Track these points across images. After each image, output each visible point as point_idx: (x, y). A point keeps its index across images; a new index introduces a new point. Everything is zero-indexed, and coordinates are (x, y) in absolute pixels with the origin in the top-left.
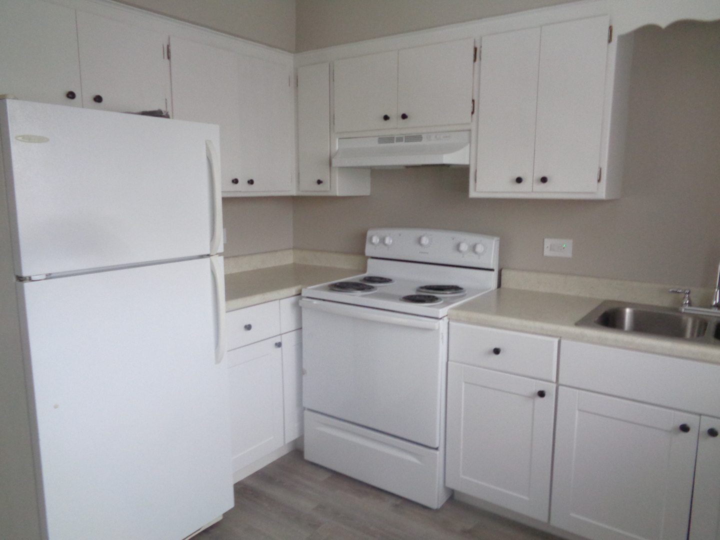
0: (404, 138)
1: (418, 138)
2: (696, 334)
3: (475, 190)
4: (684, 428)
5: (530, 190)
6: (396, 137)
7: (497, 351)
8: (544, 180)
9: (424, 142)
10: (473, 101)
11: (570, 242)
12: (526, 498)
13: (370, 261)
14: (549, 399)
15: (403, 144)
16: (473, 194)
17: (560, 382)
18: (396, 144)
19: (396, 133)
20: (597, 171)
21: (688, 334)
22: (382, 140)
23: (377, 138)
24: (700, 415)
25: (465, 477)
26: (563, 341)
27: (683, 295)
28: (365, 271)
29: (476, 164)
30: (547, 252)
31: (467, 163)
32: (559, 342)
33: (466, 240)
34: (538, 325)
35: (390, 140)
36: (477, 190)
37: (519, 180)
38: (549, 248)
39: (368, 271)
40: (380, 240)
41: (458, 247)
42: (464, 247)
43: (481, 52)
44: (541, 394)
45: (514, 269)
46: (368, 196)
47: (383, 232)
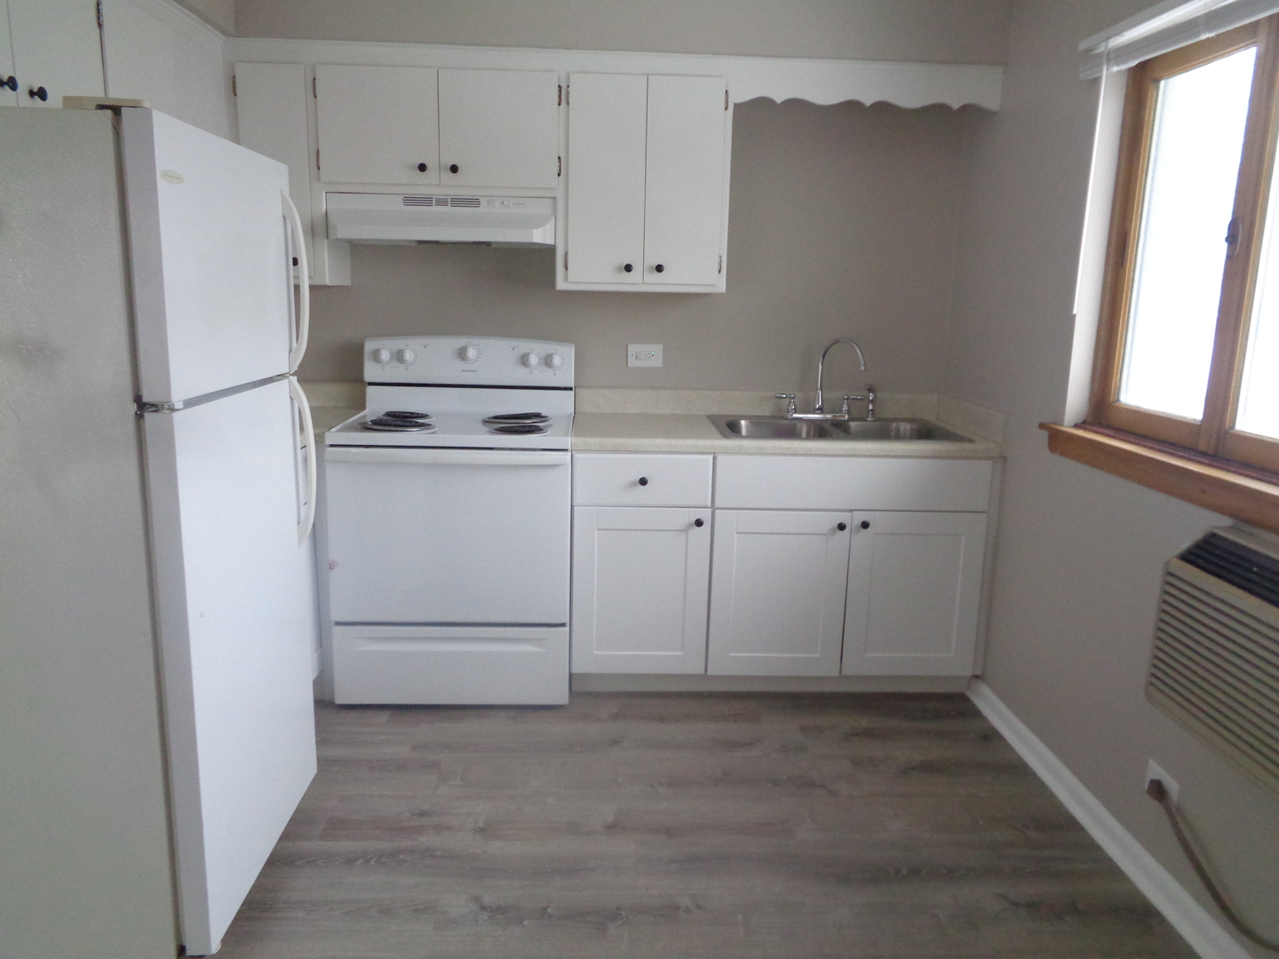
0: (449, 200)
1: (474, 202)
2: (812, 433)
3: (566, 279)
4: (842, 527)
5: (641, 281)
6: (434, 197)
7: (643, 482)
8: (659, 268)
9: (483, 209)
10: (559, 158)
11: (660, 347)
12: (681, 653)
13: (370, 389)
14: (706, 527)
15: (448, 209)
16: (561, 285)
17: (717, 505)
18: (435, 209)
19: (437, 192)
20: (718, 259)
21: (804, 435)
22: (410, 200)
23: (402, 197)
24: (851, 511)
25: (600, 653)
26: (719, 458)
27: (787, 400)
28: (363, 407)
29: (566, 244)
30: (632, 362)
31: (550, 241)
32: (714, 459)
33: (536, 350)
34: (689, 442)
35: (426, 201)
36: (569, 280)
37: (628, 268)
38: (634, 357)
39: (367, 404)
40: (392, 355)
41: (524, 360)
42: (533, 360)
43: (568, 93)
44: (699, 523)
45: (590, 387)
46: (348, 286)
47: (397, 344)
